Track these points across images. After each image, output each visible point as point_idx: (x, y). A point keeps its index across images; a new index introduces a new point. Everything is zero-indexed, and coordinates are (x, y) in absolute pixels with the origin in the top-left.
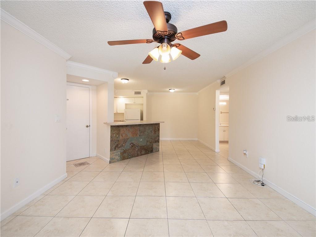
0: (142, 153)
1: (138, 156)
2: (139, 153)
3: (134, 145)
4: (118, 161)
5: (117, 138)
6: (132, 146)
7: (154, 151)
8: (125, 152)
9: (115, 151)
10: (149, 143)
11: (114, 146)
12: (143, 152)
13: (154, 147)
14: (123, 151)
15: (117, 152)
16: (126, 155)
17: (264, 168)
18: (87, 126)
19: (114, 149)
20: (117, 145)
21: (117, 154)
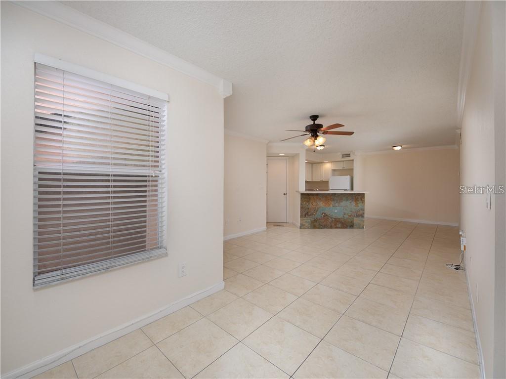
0: (337, 226)
1: (331, 227)
2: (333, 225)
3: (326, 215)
4: (308, 228)
5: (307, 205)
6: (324, 216)
7: (355, 227)
8: (315, 221)
9: (305, 218)
10: (348, 217)
11: (304, 213)
12: (339, 225)
13: (355, 222)
14: (314, 219)
15: (307, 220)
16: (317, 224)
17: (465, 249)
18: (285, 194)
19: (304, 216)
20: (308, 212)
21: (308, 221)
